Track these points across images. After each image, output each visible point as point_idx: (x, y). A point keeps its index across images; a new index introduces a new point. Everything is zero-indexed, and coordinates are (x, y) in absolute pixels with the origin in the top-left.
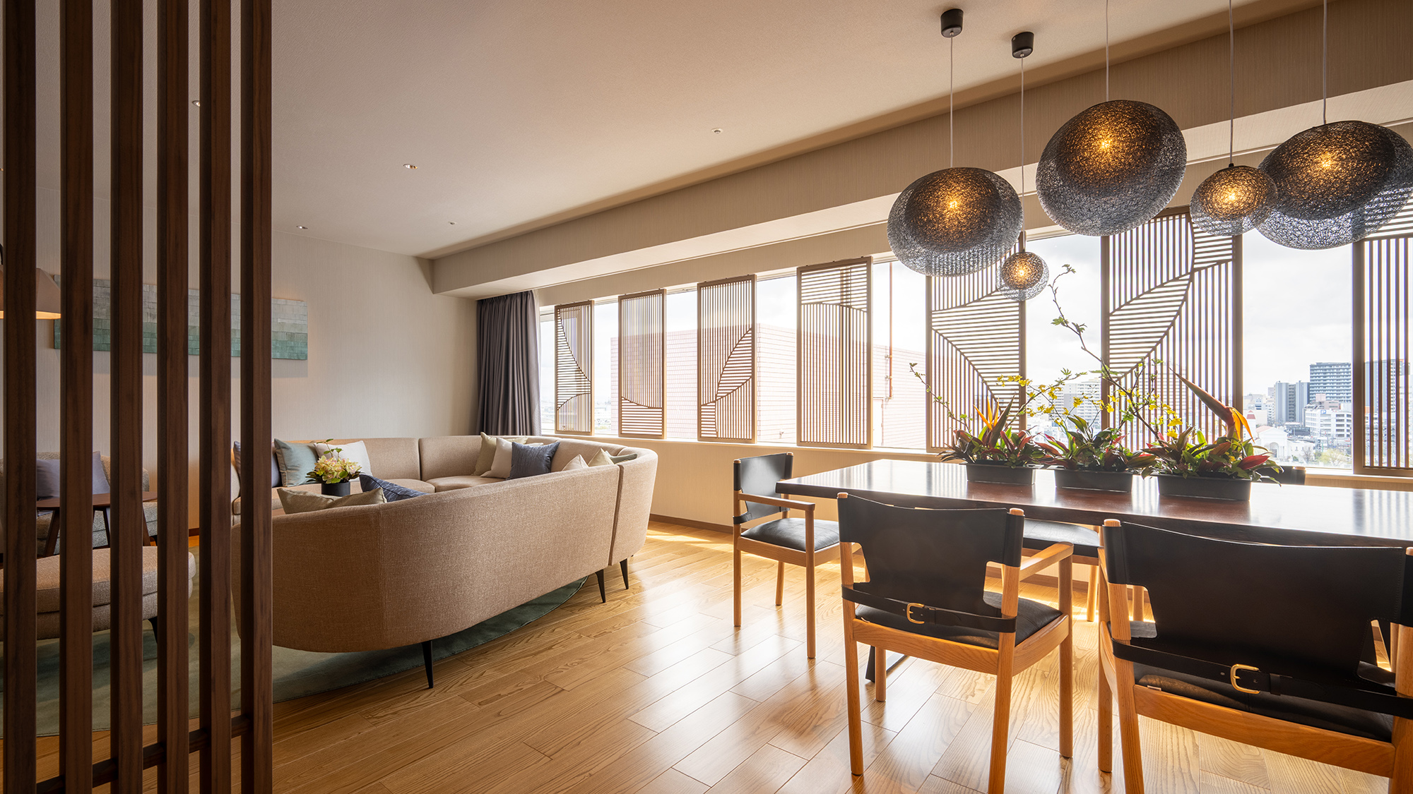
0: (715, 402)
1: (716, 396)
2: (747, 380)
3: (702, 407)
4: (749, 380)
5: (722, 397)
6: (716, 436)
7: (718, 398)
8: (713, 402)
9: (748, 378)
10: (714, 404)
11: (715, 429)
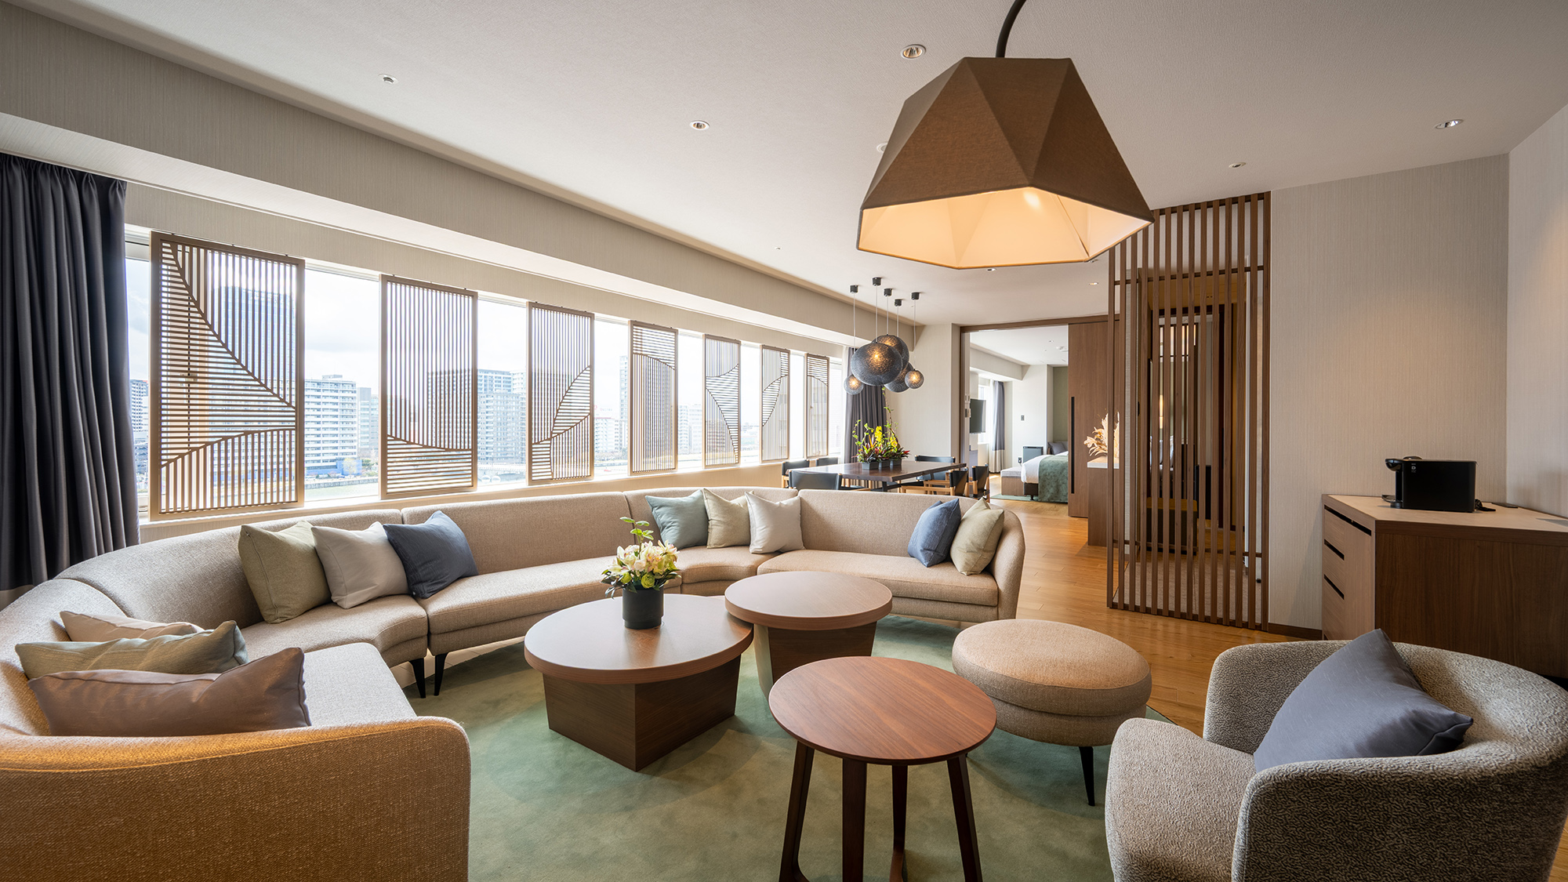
0: (550, 439)
1: (552, 433)
2: (585, 417)
3: (533, 446)
4: (587, 417)
5: (559, 434)
6: (551, 477)
7: (553, 435)
8: (548, 439)
9: (586, 415)
10: (549, 442)
11: (550, 470)
